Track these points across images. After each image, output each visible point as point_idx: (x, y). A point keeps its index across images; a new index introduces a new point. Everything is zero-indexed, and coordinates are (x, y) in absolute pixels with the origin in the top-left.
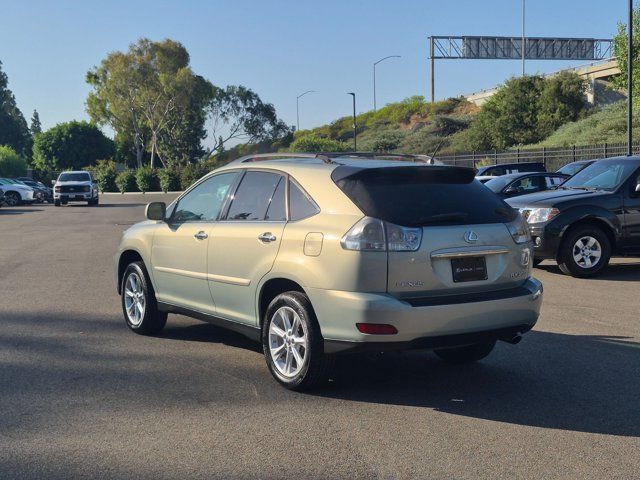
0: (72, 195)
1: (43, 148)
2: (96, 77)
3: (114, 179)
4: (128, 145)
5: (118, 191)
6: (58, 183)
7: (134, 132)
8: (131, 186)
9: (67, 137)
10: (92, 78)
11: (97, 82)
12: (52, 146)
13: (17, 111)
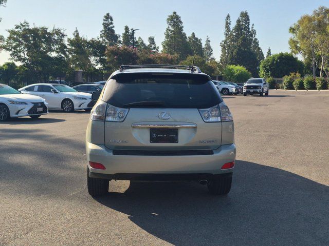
0: (252, 91)
1: (264, 67)
2: (294, 30)
3: (292, 82)
4: (309, 64)
5: (294, 89)
6: (246, 84)
7: (312, 58)
8: (301, 86)
9: (277, 61)
10: (292, 30)
11: (293, 32)
12: (269, 66)
13: (259, 49)
